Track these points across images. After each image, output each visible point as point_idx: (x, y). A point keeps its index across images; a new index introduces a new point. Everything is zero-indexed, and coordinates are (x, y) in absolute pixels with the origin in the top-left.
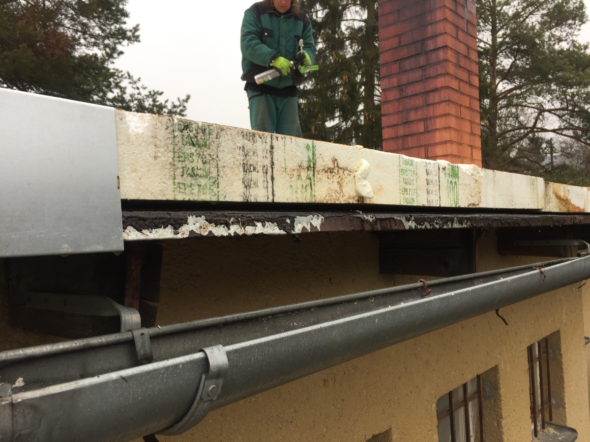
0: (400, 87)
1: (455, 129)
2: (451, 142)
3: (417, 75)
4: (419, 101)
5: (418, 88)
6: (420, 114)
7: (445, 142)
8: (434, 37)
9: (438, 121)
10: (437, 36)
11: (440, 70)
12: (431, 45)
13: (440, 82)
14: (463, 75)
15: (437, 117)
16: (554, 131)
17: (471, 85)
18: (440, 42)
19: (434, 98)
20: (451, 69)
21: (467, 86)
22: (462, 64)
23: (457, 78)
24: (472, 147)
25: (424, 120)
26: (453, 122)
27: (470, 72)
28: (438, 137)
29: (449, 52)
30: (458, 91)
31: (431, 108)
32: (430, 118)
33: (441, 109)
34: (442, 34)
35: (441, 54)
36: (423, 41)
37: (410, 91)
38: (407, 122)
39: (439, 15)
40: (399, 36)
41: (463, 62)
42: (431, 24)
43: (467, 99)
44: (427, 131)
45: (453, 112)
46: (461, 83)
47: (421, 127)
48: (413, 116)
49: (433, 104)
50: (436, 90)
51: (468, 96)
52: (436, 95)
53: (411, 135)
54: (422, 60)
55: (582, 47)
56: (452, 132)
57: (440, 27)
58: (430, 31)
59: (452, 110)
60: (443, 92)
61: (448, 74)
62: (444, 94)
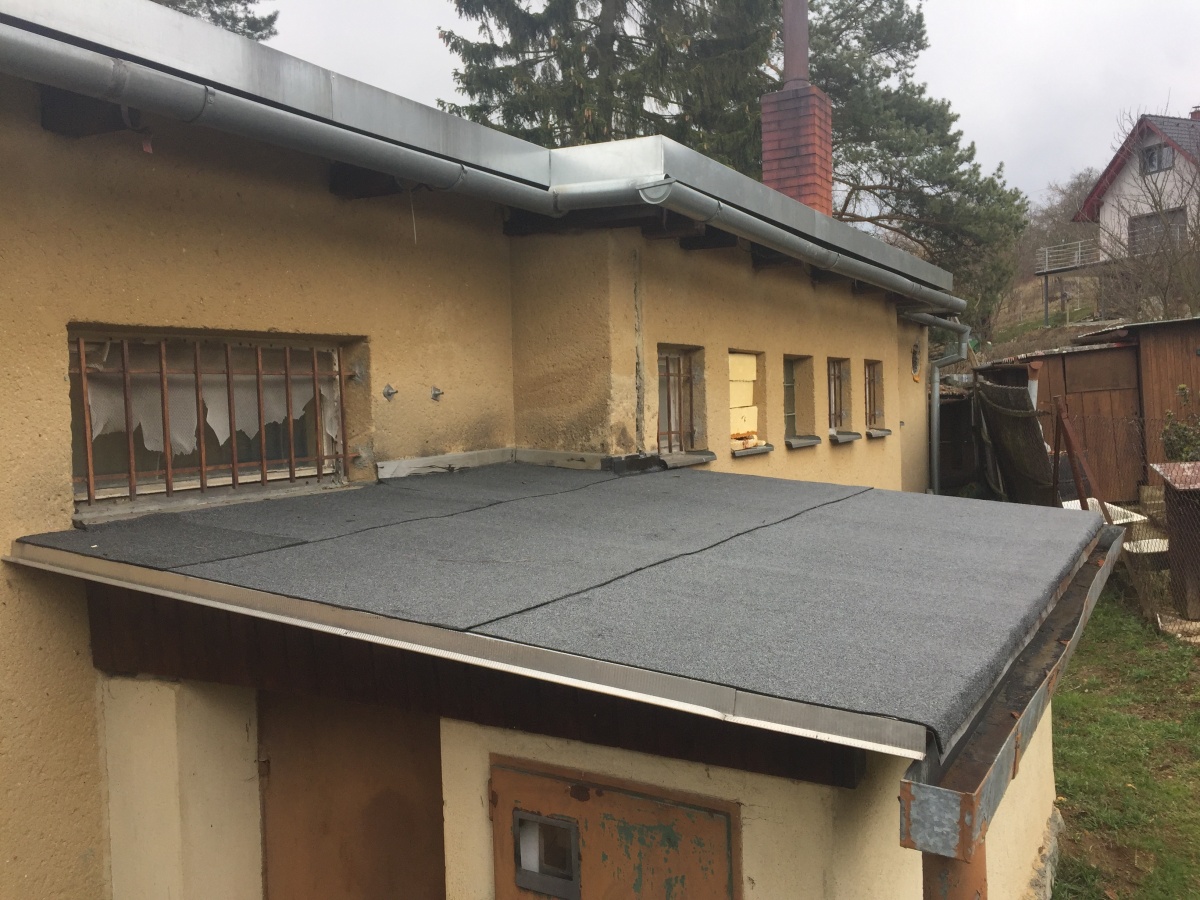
10: (808, 145)
11: (810, 171)
16: (871, 220)
18: (810, 150)
34: (812, 144)
35: (811, 159)
36: (797, 148)
39: (810, 130)
40: (780, 141)
54: (796, 162)
55: (916, 91)
57: (811, 139)
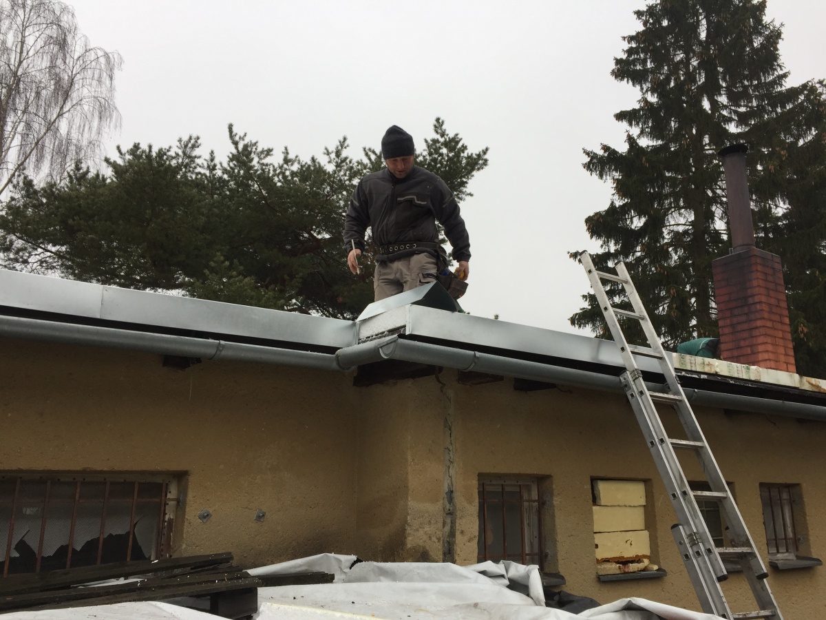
0: (732, 325)
1: (772, 352)
2: (769, 360)
3: (743, 318)
4: (745, 335)
5: (745, 326)
6: (747, 343)
7: (766, 360)
8: (753, 296)
9: (759, 347)
10: (755, 295)
11: (758, 316)
12: (751, 301)
13: (759, 323)
14: (777, 318)
15: (759, 344)
17: (782, 323)
18: (757, 299)
19: (756, 333)
20: (766, 315)
21: (780, 324)
22: (774, 311)
23: (771, 320)
24: (787, 363)
25: (750, 346)
26: (770, 348)
27: (781, 315)
28: (761, 357)
29: (764, 305)
30: (773, 328)
31: (754, 339)
32: (755, 345)
33: (761, 340)
34: (758, 294)
35: (758, 307)
36: (745, 298)
37: (739, 328)
38: (739, 348)
39: (755, 283)
41: (774, 310)
42: (750, 288)
43: (781, 332)
44: (753, 353)
45: (769, 341)
46: (774, 323)
47: (749, 350)
48: (742, 343)
49: (756, 336)
50: (757, 328)
51: (781, 330)
52: (757, 330)
53: (743, 356)
54: (746, 310)
56: (770, 354)
57: (756, 290)
58: (749, 292)
59: (769, 340)
60: (761, 329)
61: (764, 318)
62: (762, 331)
